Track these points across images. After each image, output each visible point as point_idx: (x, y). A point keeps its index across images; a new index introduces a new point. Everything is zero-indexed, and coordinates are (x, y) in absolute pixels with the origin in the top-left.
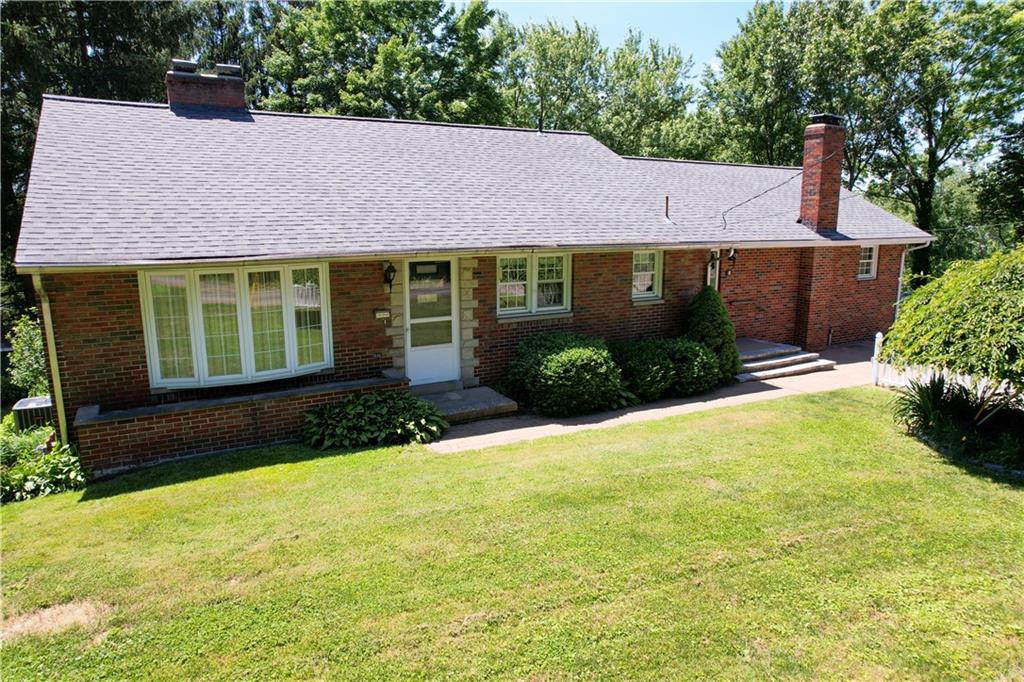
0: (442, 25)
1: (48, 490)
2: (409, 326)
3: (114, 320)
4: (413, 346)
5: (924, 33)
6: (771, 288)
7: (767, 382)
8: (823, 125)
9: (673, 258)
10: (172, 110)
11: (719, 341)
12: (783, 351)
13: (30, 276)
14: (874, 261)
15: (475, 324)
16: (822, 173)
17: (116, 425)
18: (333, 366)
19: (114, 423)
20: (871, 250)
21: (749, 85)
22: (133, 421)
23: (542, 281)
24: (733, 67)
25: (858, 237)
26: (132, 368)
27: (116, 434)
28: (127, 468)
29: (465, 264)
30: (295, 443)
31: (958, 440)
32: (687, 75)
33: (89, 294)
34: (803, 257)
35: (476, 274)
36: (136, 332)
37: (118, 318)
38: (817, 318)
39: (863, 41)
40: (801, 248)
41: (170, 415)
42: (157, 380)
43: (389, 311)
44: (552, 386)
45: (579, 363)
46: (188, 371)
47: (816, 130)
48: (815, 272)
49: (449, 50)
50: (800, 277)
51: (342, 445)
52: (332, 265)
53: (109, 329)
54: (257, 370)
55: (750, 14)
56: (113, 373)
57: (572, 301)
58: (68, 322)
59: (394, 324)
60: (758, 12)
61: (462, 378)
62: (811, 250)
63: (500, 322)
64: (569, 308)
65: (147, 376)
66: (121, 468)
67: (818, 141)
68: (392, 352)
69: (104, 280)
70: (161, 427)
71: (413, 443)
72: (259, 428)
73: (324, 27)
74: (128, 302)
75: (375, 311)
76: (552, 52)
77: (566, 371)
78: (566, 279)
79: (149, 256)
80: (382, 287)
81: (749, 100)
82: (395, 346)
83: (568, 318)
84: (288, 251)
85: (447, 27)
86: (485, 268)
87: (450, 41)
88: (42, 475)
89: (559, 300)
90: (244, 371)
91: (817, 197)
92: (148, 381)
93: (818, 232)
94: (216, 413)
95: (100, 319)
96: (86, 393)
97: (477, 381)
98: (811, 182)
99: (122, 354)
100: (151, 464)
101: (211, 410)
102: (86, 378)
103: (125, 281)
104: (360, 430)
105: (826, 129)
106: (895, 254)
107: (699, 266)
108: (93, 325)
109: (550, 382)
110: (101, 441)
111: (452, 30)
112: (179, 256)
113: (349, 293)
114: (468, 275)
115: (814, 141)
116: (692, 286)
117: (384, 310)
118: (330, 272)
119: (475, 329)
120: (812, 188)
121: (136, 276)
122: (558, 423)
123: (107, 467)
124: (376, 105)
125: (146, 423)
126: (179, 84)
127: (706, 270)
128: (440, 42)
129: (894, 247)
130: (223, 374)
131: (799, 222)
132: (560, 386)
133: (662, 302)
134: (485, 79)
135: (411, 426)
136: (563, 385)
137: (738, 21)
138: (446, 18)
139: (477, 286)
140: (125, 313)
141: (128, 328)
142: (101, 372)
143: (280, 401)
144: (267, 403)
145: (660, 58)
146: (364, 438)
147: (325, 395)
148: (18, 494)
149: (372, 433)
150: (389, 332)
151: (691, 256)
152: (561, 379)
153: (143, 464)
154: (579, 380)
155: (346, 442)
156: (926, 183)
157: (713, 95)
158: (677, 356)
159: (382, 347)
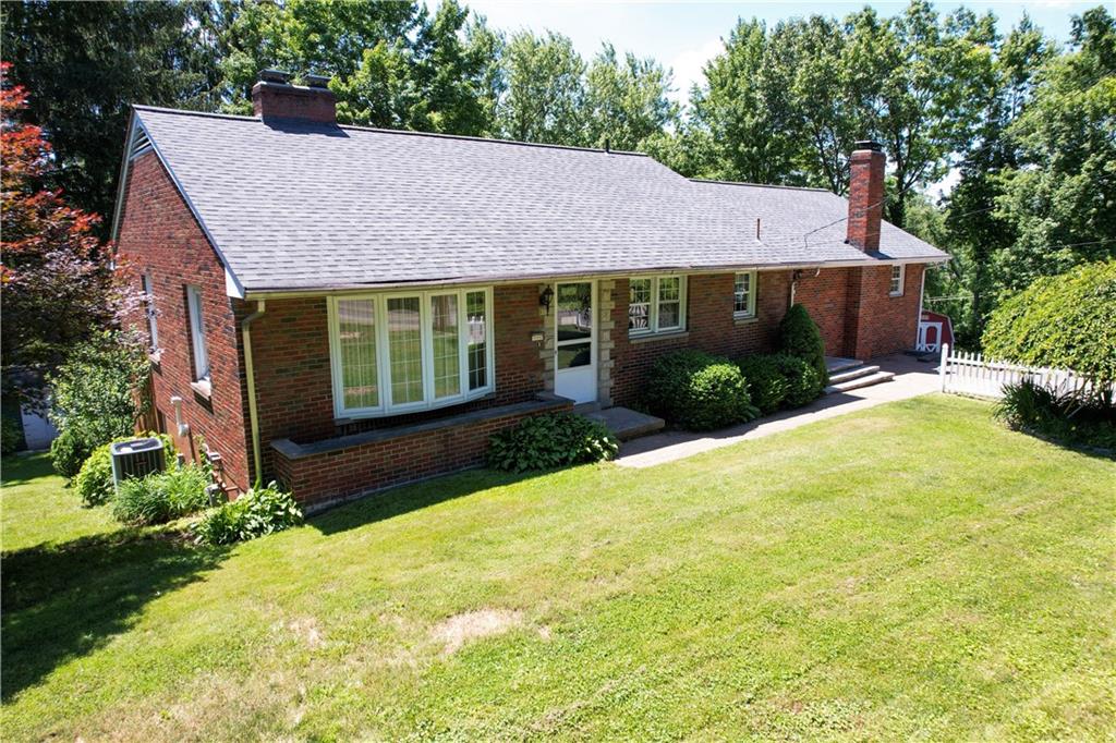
0: (419, 28)
1: (271, 528)
2: (556, 349)
3: (305, 348)
4: (559, 369)
5: (900, 63)
6: (826, 306)
7: (849, 393)
8: (870, 151)
9: (765, 277)
10: (265, 124)
11: (814, 355)
12: (850, 365)
13: (257, 302)
14: (901, 279)
15: (612, 345)
16: (869, 197)
17: (327, 457)
18: (494, 390)
19: (324, 455)
20: (898, 267)
21: (740, 105)
22: (341, 452)
23: (663, 302)
24: (723, 86)
25: (896, 256)
26: (318, 399)
27: (325, 467)
28: (334, 502)
29: (605, 286)
30: (480, 468)
31: (1068, 431)
32: (669, 88)
33: (283, 321)
34: (851, 275)
35: (614, 295)
36: (323, 361)
37: (309, 346)
38: (864, 334)
39: (851, 68)
40: (849, 268)
41: (374, 445)
42: (341, 410)
43: (543, 333)
44: (702, 401)
45: (723, 379)
46: (372, 399)
47: (863, 156)
48: (863, 290)
49: (426, 57)
50: (847, 295)
51: (537, 467)
52: (496, 288)
53: (299, 358)
54: (436, 397)
55: (733, 34)
56: (301, 404)
57: (687, 322)
58: (262, 351)
59: (547, 346)
60: (742, 32)
61: (599, 399)
62: (860, 269)
63: (632, 342)
64: (684, 327)
65: (332, 407)
66: (329, 502)
67: (865, 166)
68: (544, 375)
69: (296, 306)
70: (366, 457)
71: (602, 460)
72: (450, 455)
73: (296, 27)
74: (317, 329)
75: (532, 333)
76: (533, 63)
77: (714, 387)
78: (682, 300)
79: (358, 280)
80: (538, 310)
81: (740, 120)
82: (547, 368)
83: (684, 338)
84: (476, 273)
85: (422, 32)
86: (624, 289)
87: (426, 47)
88: (263, 512)
89: (675, 321)
90: (425, 397)
91: (864, 219)
92: (332, 411)
93: (865, 252)
94: (414, 440)
95: (292, 347)
96: (277, 427)
97: (611, 402)
98: (858, 204)
99: (311, 384)
100: (355, 497)
101: (409, 438)
102: (278, 410)
103: (316, 307)
104: (549, 451)
105: (873, 155)
106: (917, 272)
107: (784, 285)
108: (285, 354)
109: (702, 398)
110: (313, 474)
111: (427, 35)
112: (384, 279)
113: (509, 316)
114: (607, 296)
115: (860, 166)
116: (779, 304)
117: (538, 333)
118: (495, 294)
119: (611, 350)
120: (859, 210)
121: (325, 301)
122: (708, 437)
123: (318, 501)
124: (362, 115)
125: (352, 453)
126: (272, 96)
127: (789, 289)
128: (415, 48)
129: (917, 265)
130: (405, 402)
131: (846, 242)
132: (709, 401)
133: (757, 320)
134: (465, 88)
135: (597, 444)
136: (712, 400)
137: (722, 39)
138: (421, 20)
139: (613, 307)
140: (314, 340)
141: (317, 356)
142: (291, 403)
143: (469, 426)
144: (457, 428)
145: (639, 71)
146: (556, 457)
147: (505, 419)
148: (242, 533)
149: (561, 453)
150: (543, 355)
151: (778, 276)
152: (710, 394)
153: (348, 498)
154: (724, 395)
155: (540, 464)
156: (897, 204)
157: (701, 112)
158: (787, 371)
159: (536, 369)
